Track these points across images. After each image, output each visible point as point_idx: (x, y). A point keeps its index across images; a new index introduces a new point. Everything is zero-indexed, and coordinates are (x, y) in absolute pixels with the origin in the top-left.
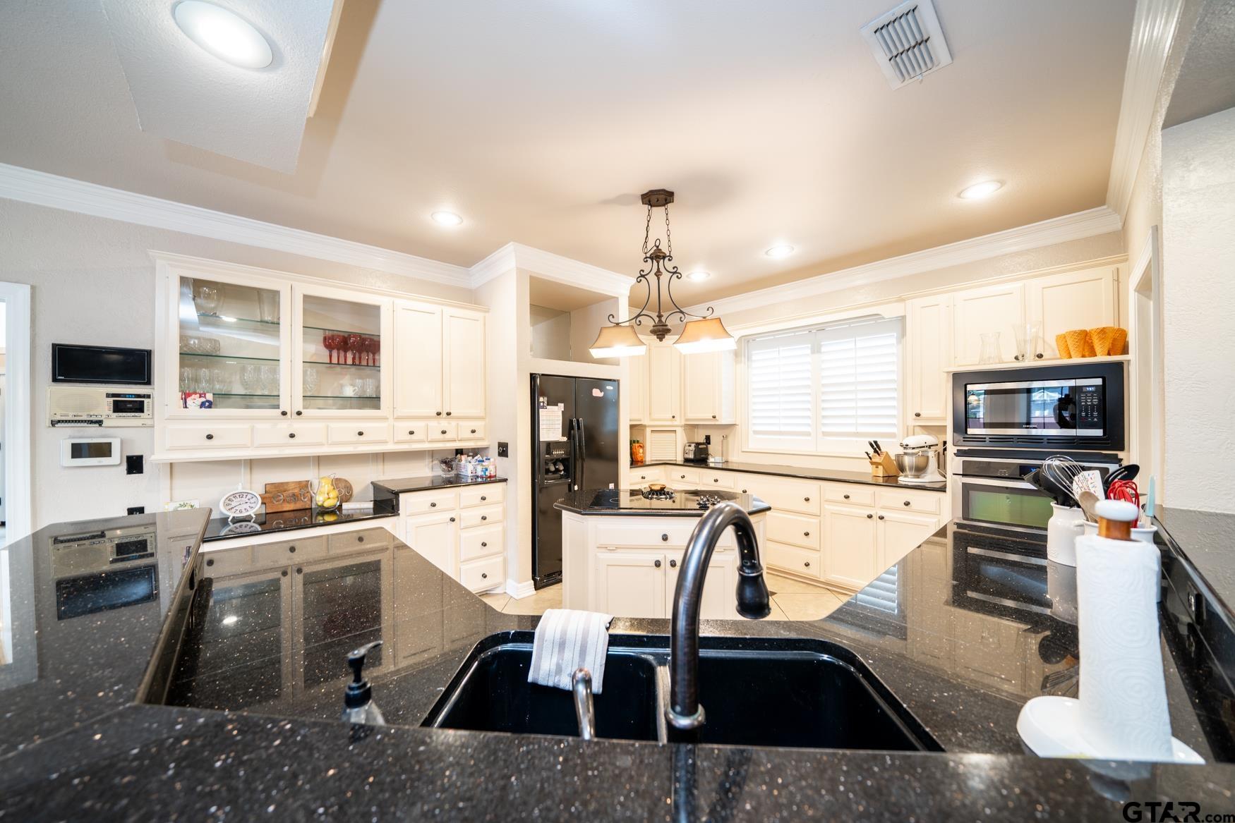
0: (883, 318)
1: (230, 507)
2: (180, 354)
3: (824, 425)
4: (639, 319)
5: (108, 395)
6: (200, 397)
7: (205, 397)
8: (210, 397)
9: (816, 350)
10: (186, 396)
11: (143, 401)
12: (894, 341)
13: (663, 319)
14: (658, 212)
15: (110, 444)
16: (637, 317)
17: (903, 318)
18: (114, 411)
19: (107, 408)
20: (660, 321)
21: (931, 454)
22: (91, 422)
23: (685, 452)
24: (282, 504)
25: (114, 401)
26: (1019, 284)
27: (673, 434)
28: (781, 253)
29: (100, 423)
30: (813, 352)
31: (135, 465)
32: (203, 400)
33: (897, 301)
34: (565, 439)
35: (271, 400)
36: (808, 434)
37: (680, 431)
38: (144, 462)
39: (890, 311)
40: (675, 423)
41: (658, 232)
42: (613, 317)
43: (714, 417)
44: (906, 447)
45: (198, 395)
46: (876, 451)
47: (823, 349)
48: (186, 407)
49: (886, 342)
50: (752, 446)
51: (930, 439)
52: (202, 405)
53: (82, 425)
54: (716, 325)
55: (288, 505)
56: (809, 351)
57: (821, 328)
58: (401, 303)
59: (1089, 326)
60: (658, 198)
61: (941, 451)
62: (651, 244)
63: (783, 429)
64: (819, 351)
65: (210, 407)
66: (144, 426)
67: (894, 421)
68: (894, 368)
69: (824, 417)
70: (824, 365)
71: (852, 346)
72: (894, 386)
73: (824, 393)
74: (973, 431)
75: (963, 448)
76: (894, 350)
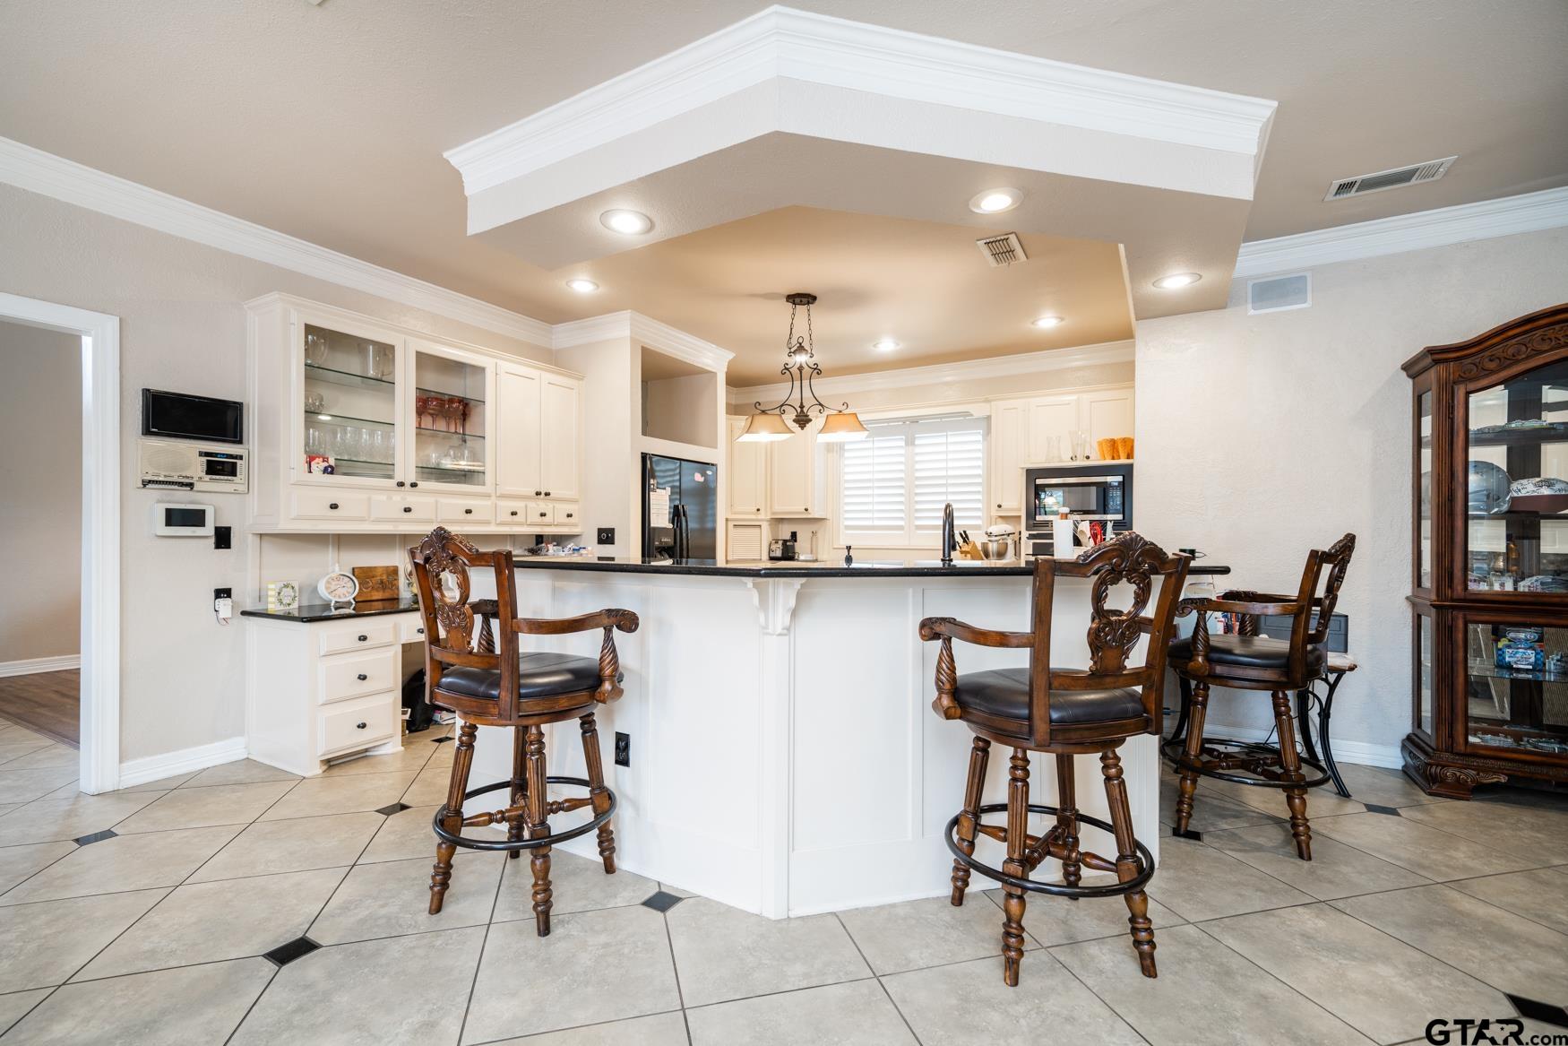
0: (972, 415)
1: (330, 591)
2: (306, 412)
3: (917, 518)
4: (783, 408)
5: (201, 454)
6: (324, 461)
7: (327, 462)
8: (332, 462)
9: (910, 442)
10: (310, 460)
11: (236, 463)
12: (980, 438)
13: (805, 410)
14: (801, 309)
15: (204, 511)
16: (782, 406)
17: (989, 418)
18: (207, 473)
19: (200, 468)
20: (802, 411)
21: (1010, 541)
22: (181, 484)
23: (770, 550)
24: (370, 592)
25: (208, 461)
26: (1074, 397)
27: (757, 530)
28: (887, 347)
29: (191, 485)
30: (907, 444)
31: (223, 538)
32: (326, 464)
33: (984, 402)
34: (671, 526)
35: (384, 468)
36: (901, 528)
37: (765, 526)
38: (232, 535)
39: (978, 410)
40: (759, 517)
41: (801, 329)
42: (760, 404)
43: (806, 510)
44: (989, 535)
45: (321, 459)
46: (965, 541)
47: (917, 442)
48: (310, 472)
49: (974, 438)
51: (1008, 528)
52: (325, 471)
53: (173, 487)
54: (852, 419)
55: (376, 593)
56: (903, 444)
57: (915, 421)
58: (506, 366)
59: (1116, 437)
60: (802, 299)
61: (1017, 539)
62: (794, 341)
63: (877, 523)
64: (913, 444)
65: (332, 473)
66: (236, 492)
67: (979, 514)
68: (980, 463)
69: (917, 510)
70: (917, 458)
71: (943, 440)
72: (980, 480)
73: (917, 487)
74: (1039, 518)
75: (1033, 532)
76: (979, 446)
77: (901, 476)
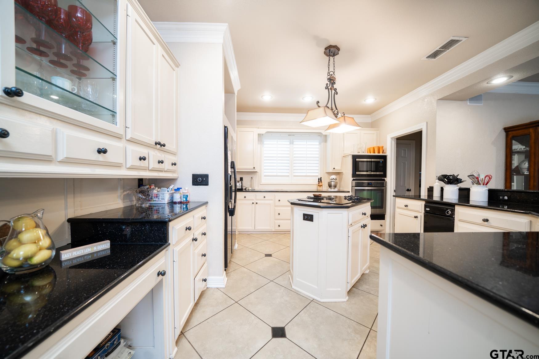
3: (294, 172)
9: (292, 143)
30: (290, 144)
36: (288, 176)
43: (254, 168)
47: (294, 143)
49: (316, 143)
50: (263, 182)
67: (317, 171)
69: (294, 169)
70: (295, 149)
71: (305, 143)
72: (318, 159)
73: (294, 160)
74: (357, 173)
75: (355, 178)
76: (318, 146)
77: (288, 156)
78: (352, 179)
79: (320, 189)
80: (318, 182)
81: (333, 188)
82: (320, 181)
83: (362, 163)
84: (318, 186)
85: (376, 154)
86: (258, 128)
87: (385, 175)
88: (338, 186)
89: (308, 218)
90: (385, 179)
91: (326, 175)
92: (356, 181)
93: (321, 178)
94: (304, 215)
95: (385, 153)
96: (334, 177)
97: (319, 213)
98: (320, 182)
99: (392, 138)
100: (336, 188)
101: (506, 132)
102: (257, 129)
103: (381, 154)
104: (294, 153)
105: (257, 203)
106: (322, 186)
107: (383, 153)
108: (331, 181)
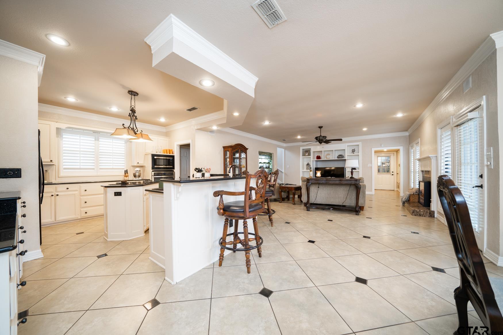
3: (100, 166)
4: (129, 128)
9: (97, 139)
30: (95, 140)
36: (93, 169)
43: (51, 161)
47: (100, 140)
49: (122, 142)
50: (62, 174)
67: (124, 165)
68: (124, 150)
69: (100, 163)
70: (100, 145)
71: (111, 141)
72: (124, 155)
73: (100, 155)
74: (155, 166)
75: (154, 170)
76: (124, 145)
77: (94, 150)
78: (152, 170)
79: (127, 179)
80: (124, 174)
81: (137, 177)
82: (126, 172)
83: (159, 160)
84: (125, 176)
85: (168, 154)
86: (57, 122)
87: (174, 168)
88: (142, 175)
89: (118, 194)
90: (174, 170)
91: (132, 168)
92: (154, 172)
93: (127, 170)
94: (115, 193)
95: (174, 154)
96: (138, 169)
97: (125, 190)
98: (126, 174)
99: (177, 145)
100: (140, 178)
101: (224, 148)
102: (55, 123)
103: (171, 154)
104: (100, 148)
105: (57, 195)
106: (128, 176)
107: (172, 154)
108: (136, 173)
